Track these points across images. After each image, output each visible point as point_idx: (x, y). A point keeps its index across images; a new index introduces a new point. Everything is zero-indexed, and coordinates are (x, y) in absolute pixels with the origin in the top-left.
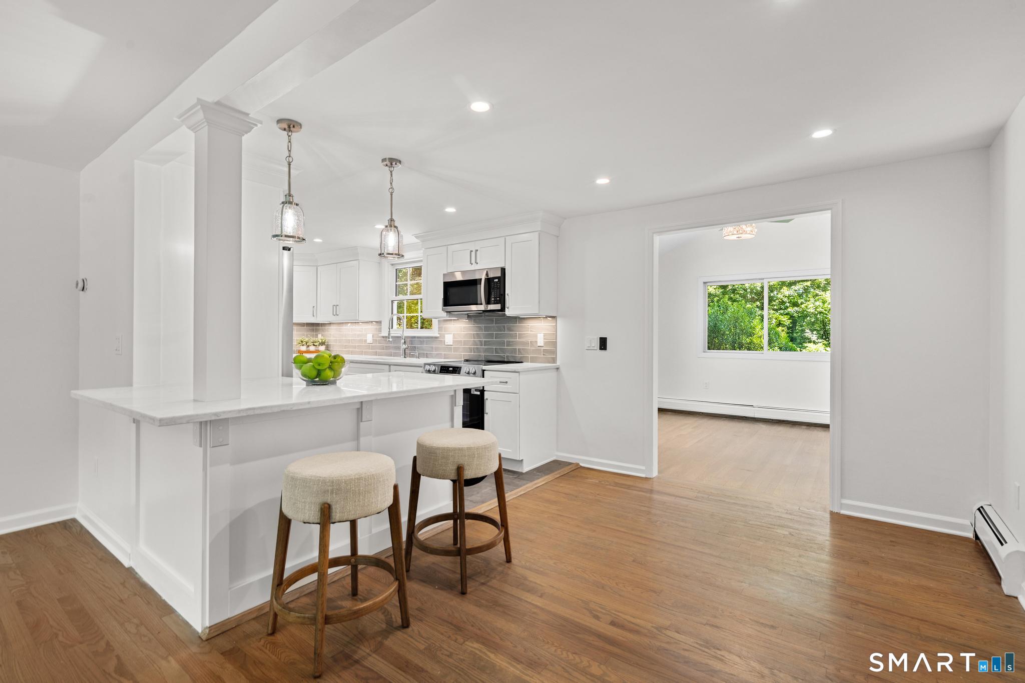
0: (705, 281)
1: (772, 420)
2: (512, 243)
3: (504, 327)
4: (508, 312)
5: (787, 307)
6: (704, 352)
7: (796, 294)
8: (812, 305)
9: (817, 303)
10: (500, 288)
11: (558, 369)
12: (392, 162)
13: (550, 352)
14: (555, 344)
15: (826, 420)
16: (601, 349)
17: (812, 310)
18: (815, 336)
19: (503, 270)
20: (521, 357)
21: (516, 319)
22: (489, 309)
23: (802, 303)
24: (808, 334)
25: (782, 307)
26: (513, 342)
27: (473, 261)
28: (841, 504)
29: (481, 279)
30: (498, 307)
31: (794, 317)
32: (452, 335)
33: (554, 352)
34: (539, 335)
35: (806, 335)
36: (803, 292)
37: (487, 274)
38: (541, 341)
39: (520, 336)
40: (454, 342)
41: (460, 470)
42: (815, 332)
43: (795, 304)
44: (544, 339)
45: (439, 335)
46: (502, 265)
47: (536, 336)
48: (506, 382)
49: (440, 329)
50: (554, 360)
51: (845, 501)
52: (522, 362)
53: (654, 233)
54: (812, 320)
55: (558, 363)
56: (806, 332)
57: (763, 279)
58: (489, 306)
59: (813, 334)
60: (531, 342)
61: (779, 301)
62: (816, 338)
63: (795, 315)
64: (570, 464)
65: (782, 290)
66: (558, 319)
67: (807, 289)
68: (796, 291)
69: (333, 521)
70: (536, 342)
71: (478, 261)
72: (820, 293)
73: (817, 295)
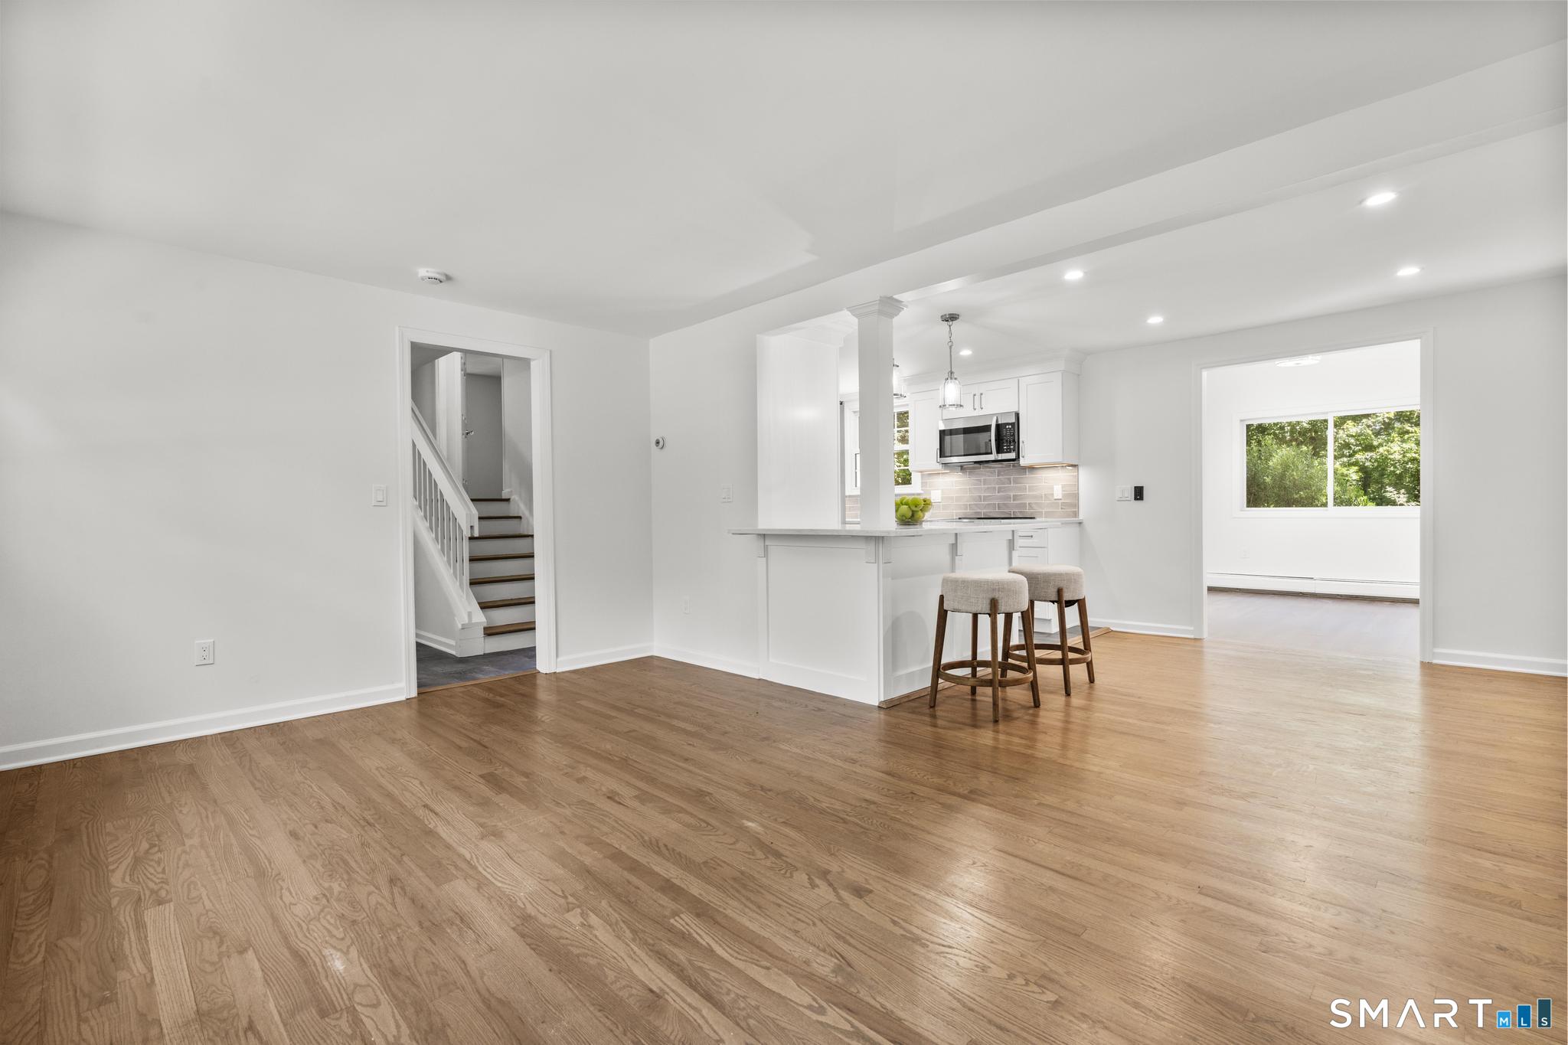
0: (1242, 419)
1: (1341, 595)
2: (1027, 385)
3: (1009, 479)
4: (1023, 462)
5: (1355, 452)
6: (1242, 511)
7: (1371, 433)
8: (1399, 448)
9: (1406, 446)
10: (1014, 435)
11: (1080, 523)
12: (952, 318)
13: (1071, 504)
14: (1076, 496)
15: (1414, 593)
16: (1136, 499)
17: (1397, 456)
18: (1402, 496)
19: (1017, 415)
20: (1032, 513)
21: (1032, 468)
22: (1000, 459)
23: (1378, 447)
24: (1391, 494)
25: (1346, 452)
26: (1021, 495)
27: (977, 406)
28: (1434, 653)
29: (991, 425)
30: (1012, 455)
31: (1366, 467)
32: (940, 491)
33: (1077, 505)
34: (1055, 487)
35: (1388, 495)
36: (1381, 429)
37: (997, 421)
38: (1058, 493)
39: (1031, 489)
40: (942, 498)
41: (1060, 592)
42: (1403, 491)
43: (1370, 448)
44: (1063, 491)
45: (922, 492)
46: (1016, 410)
47: (1053, 488)
48: (1032, 536)
49: (924, 484)
50: (1076, 514)
51: (1437, 650)
52: (1034, 518)
53: (1201, 369)
54: (1398, 472)
55: (1081, 517)
56: (1387, 491)
57: (1327, 413)
58: (1000, 455)
59: (1399, 493)
60: (1045, 495)
61: (1341, 443)
62: (1405, 500)
63: (1368, 464)
64: (1099, 628)
65: (1345, 426)
66: (1081, 469)
67: (1389, 424)
68: (1369, 426)
69: (999, 612)
70: (1053, 494)
71: (983, 406)
72: (1410, 429)
73: (1408, 432)
